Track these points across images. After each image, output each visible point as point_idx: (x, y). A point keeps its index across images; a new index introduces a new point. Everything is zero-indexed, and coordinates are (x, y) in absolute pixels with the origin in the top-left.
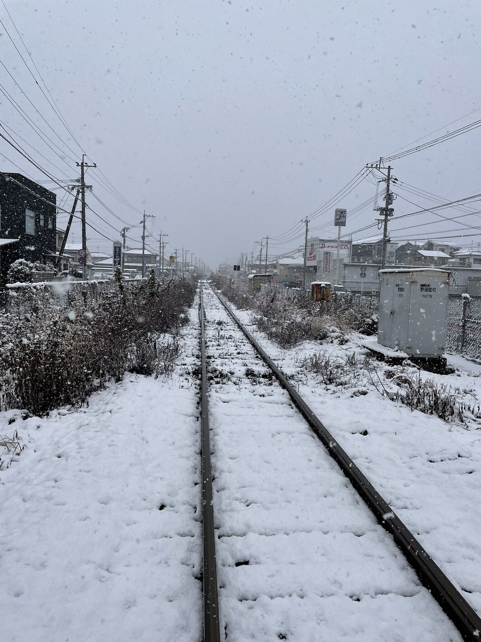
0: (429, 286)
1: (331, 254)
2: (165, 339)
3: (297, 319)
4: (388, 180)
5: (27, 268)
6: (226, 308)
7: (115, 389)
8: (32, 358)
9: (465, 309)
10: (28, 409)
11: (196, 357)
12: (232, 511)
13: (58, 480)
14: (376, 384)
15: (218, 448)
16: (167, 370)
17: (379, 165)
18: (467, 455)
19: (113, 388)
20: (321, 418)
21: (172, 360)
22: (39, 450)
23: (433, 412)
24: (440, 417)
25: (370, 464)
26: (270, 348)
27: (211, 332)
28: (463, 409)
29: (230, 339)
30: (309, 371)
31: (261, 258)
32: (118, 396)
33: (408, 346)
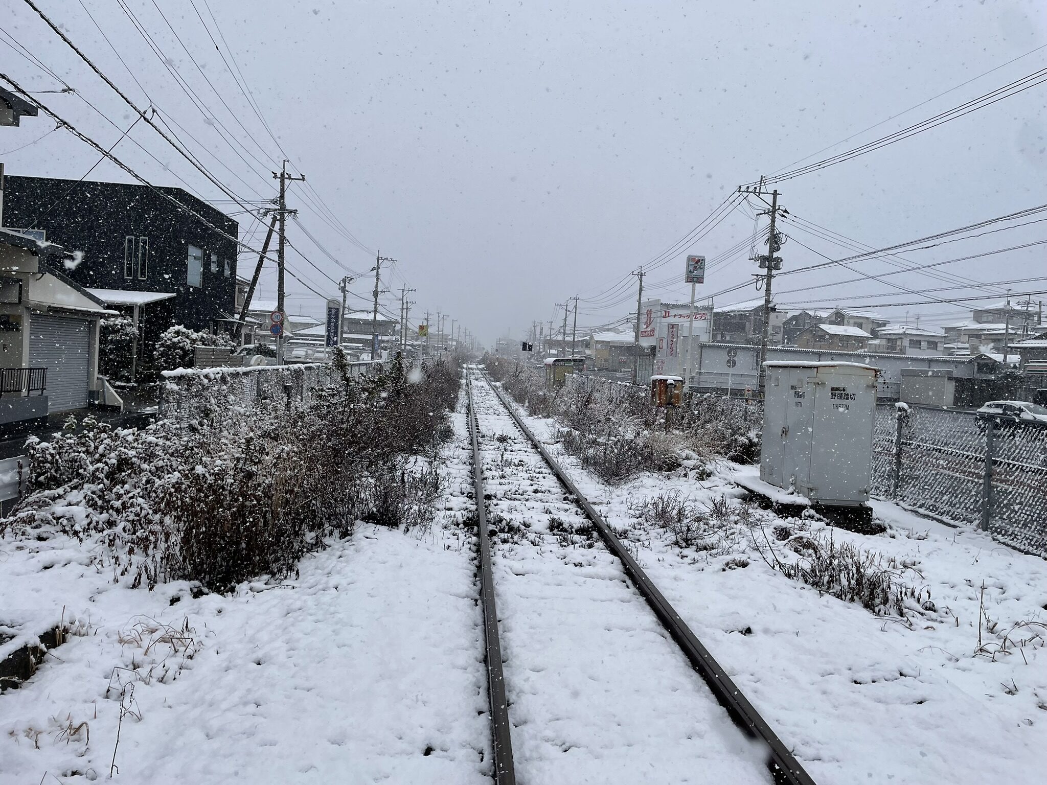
0: (844, 390)
1: (679, 328)
2: (417, 466)
3: (627, 434)
4: (773, 211)
5: (187, 340)
6: (511, 414)
7: (341, 549)
8: (210, 498)
9: (900, 427)
10: (201, 581)
11: (467, 497)
12: (541, 760)
13: (262, 703)
14: (761, 549)
15: (512, 653)
16: (424, 518)
17: (758, 188)
18: (913, 673)
19: (336, 547)
20: (675, 604)
21: (430, 501)
22: (224, 651)
23: (855, 597)
24: (867, 606)
25: (758, 685)
26: (586, 484)
27: (489, 454)
28: (903, 595)
29: (521, 467)
30: (652, 525)
31: (565, 330)
32: (347, 562)
33: (811, 486)
